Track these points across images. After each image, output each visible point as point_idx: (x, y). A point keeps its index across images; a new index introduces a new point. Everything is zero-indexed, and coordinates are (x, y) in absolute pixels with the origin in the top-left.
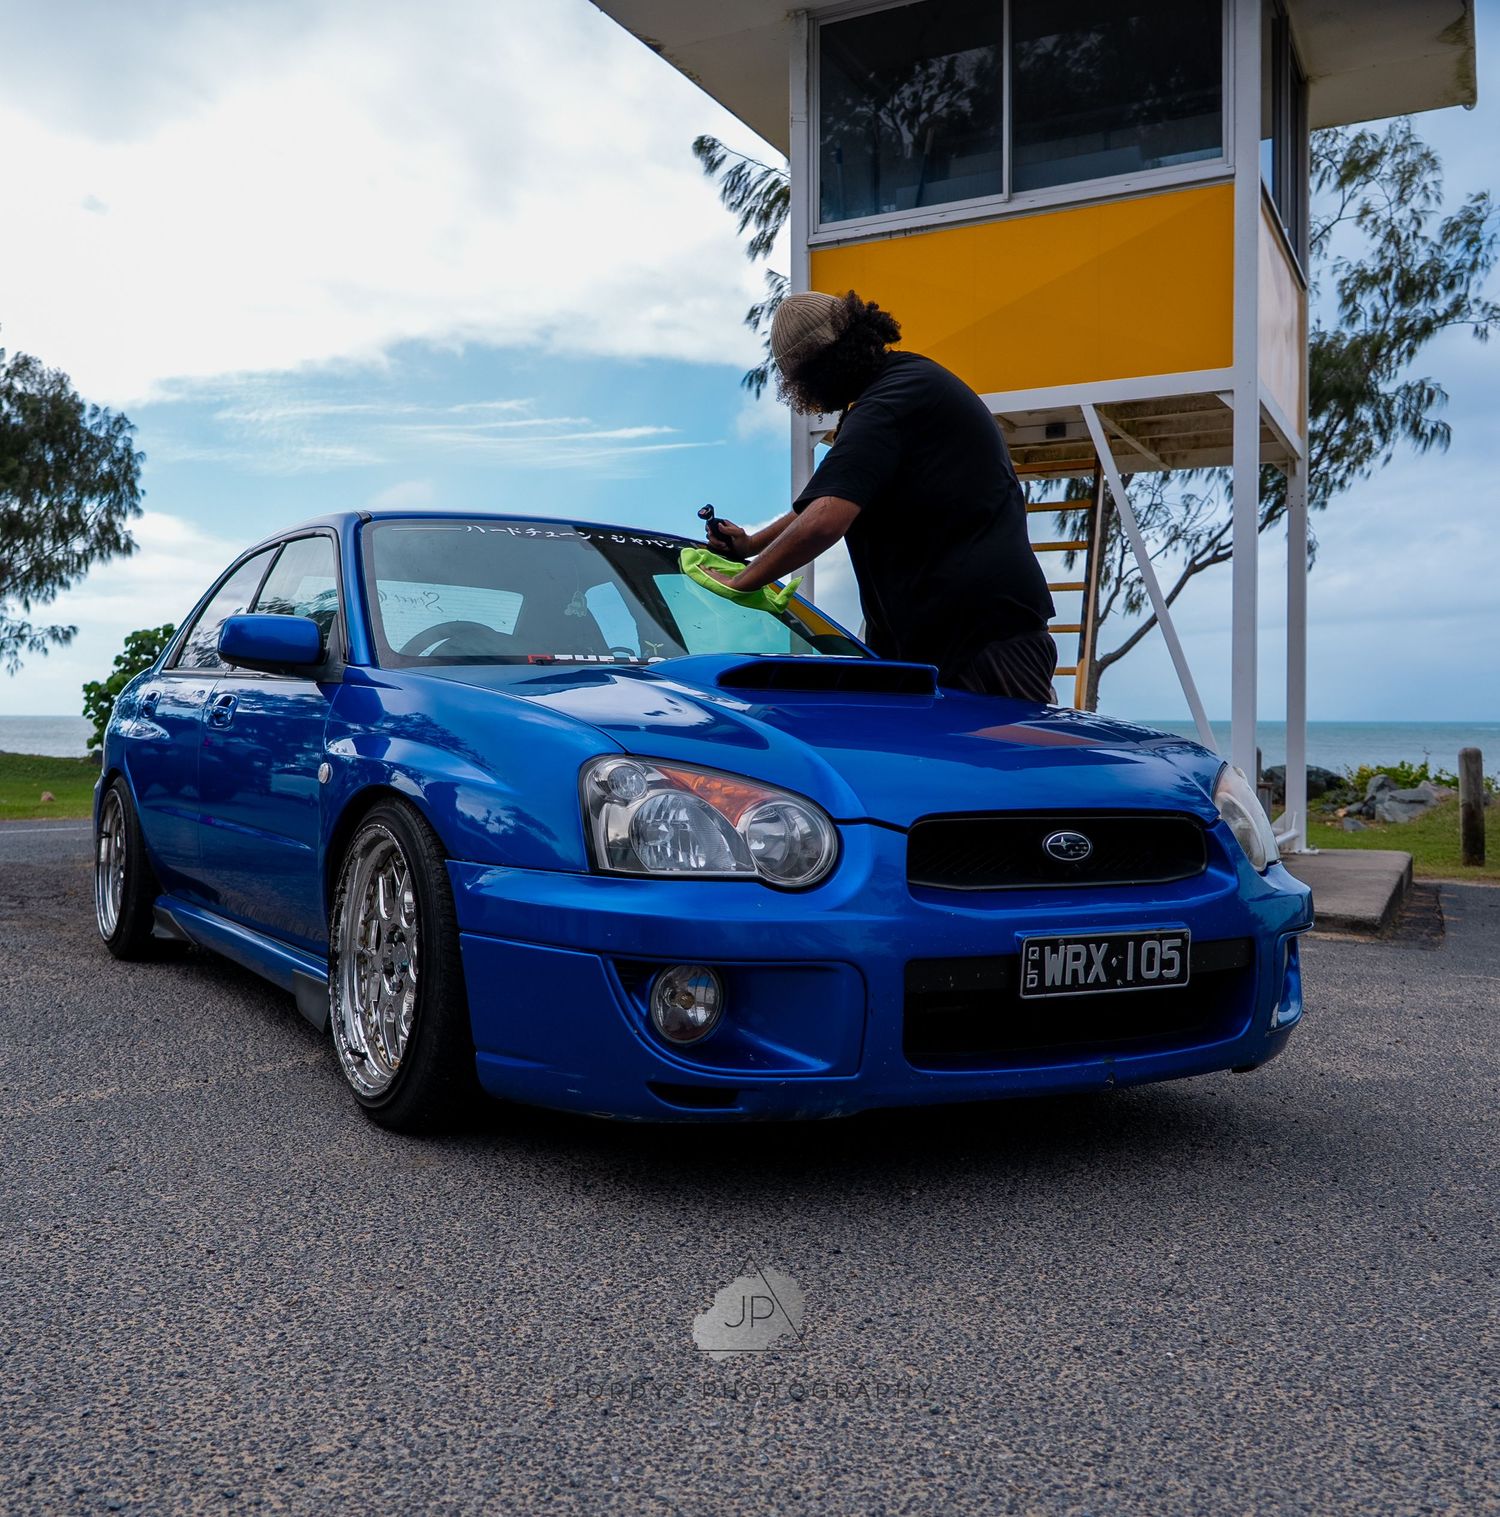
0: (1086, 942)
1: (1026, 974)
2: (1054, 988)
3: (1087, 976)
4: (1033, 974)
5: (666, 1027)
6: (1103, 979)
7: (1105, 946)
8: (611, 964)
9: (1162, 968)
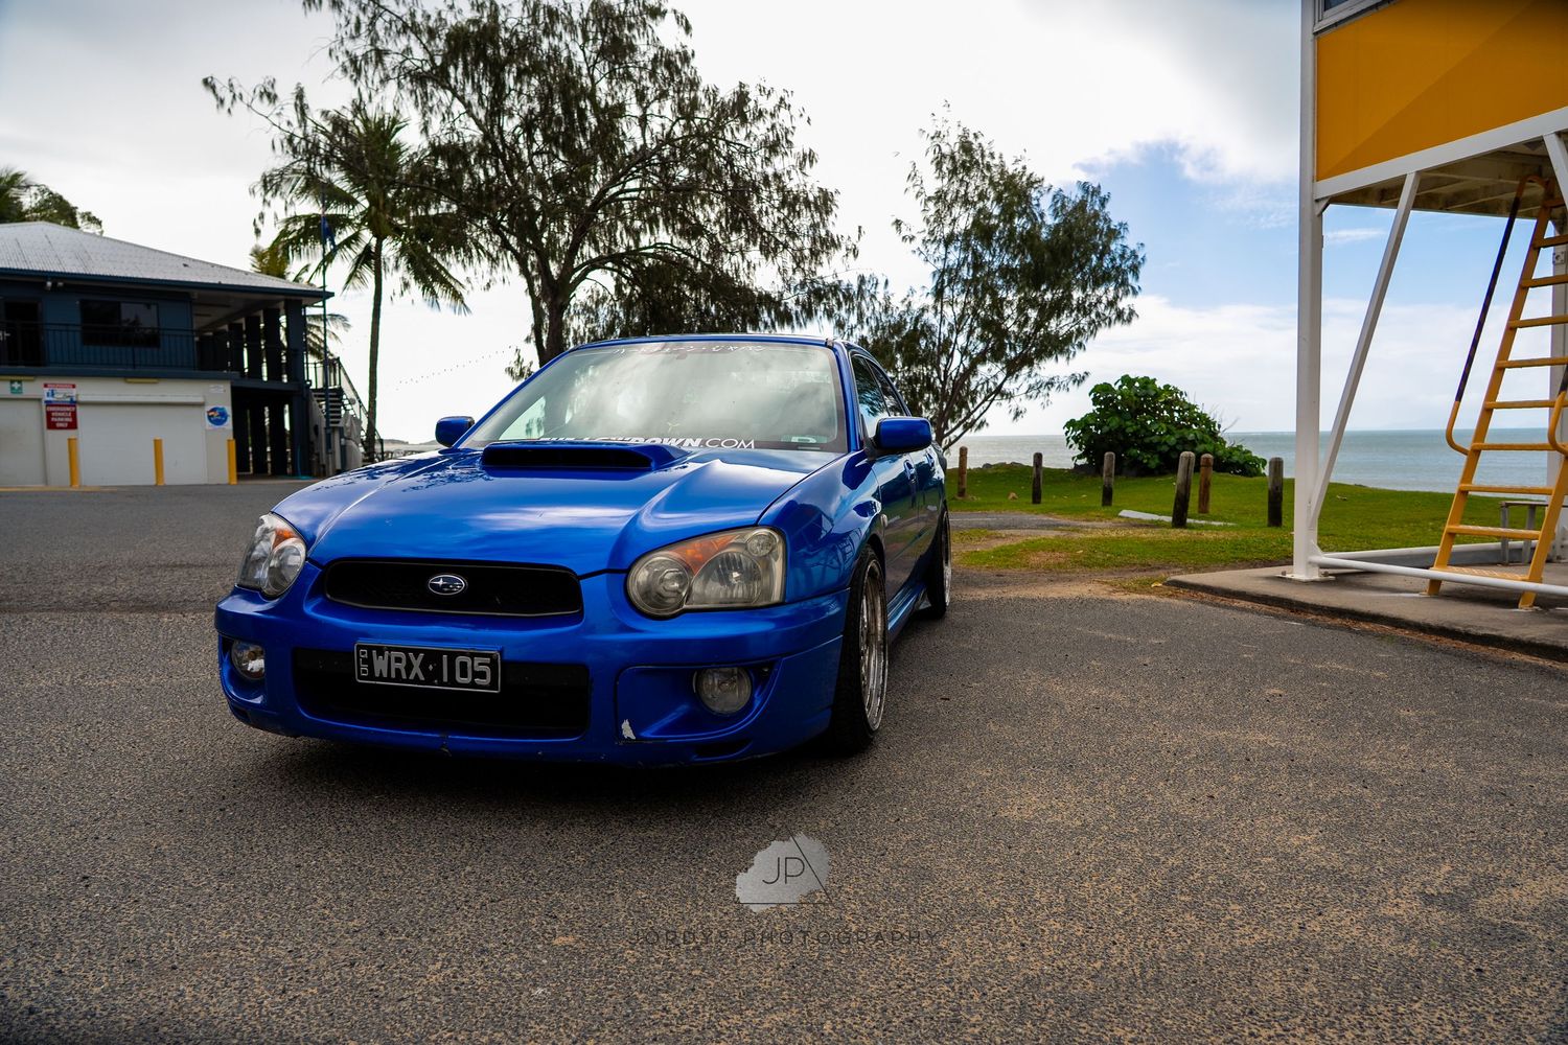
0: (406, 651)
1: (359, 667)
2: (381, 678)
3: (408, 674)
4: (364, 667)
6: (422, 678)
7: (423, 655)
9: (474, 677)
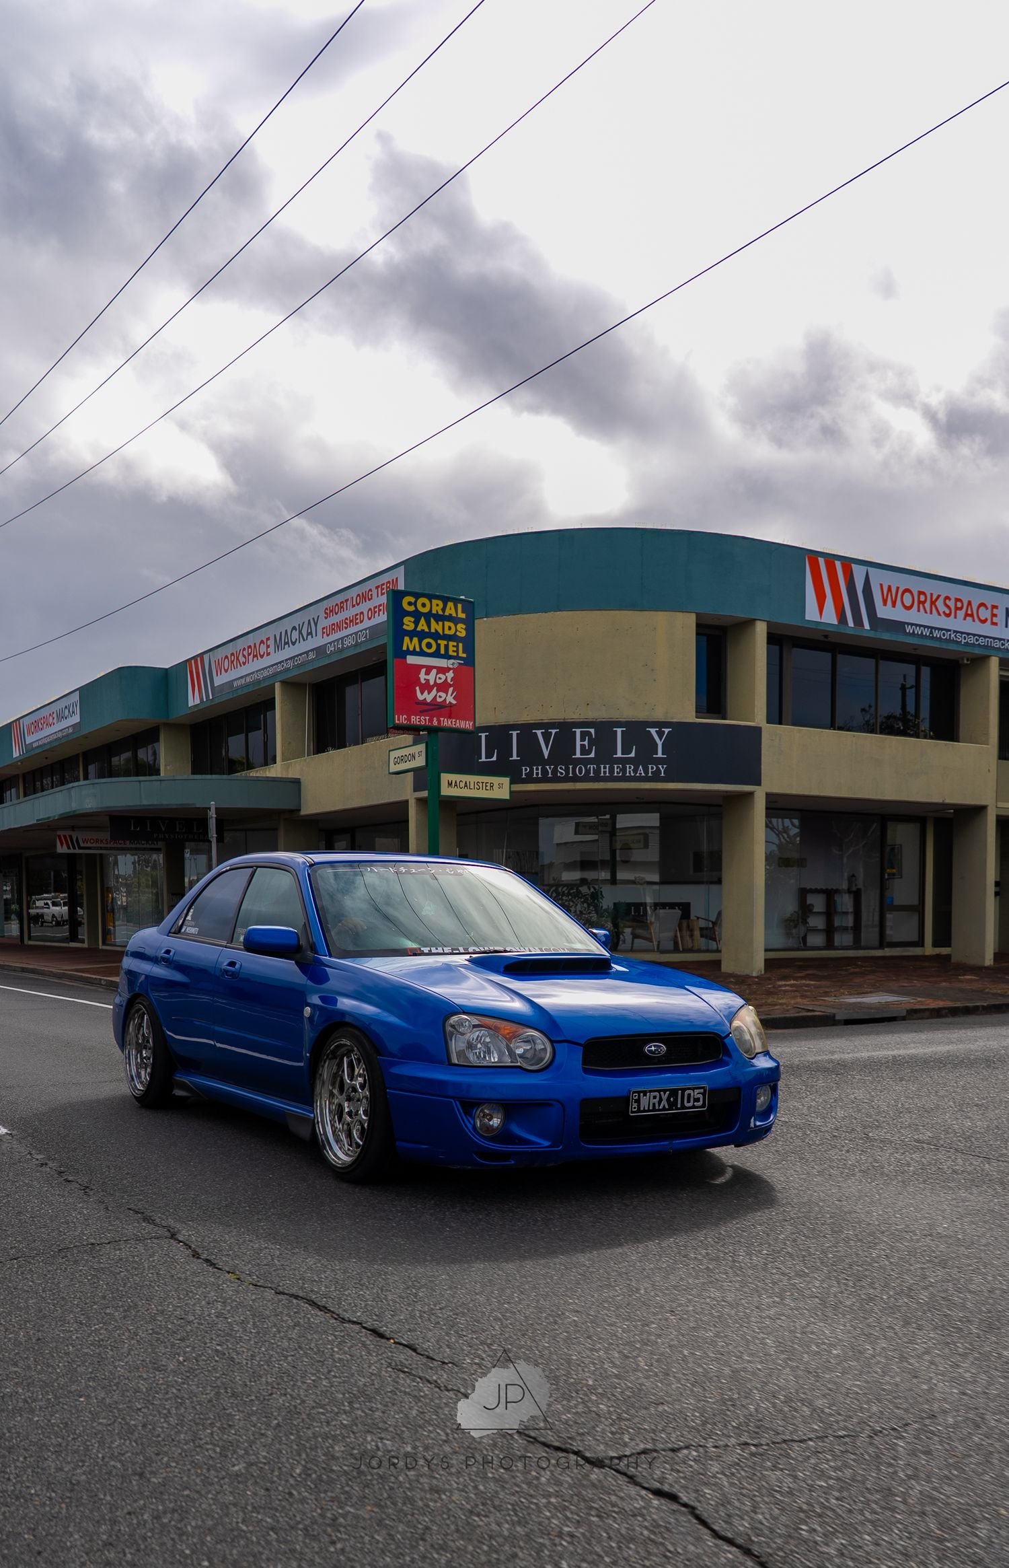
0: (659, 1091)
1: (632, 1105)
2: (644, 1111)
3: (659, 1106)
4: (635, 1105)
5: (481, 1129)
6: (667, 1107)
7: (668, 1092)
8: (458, 1103)
9: (693, 1102)
